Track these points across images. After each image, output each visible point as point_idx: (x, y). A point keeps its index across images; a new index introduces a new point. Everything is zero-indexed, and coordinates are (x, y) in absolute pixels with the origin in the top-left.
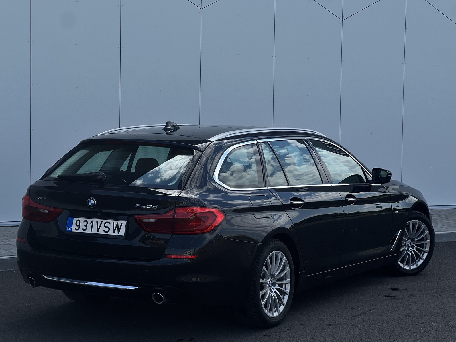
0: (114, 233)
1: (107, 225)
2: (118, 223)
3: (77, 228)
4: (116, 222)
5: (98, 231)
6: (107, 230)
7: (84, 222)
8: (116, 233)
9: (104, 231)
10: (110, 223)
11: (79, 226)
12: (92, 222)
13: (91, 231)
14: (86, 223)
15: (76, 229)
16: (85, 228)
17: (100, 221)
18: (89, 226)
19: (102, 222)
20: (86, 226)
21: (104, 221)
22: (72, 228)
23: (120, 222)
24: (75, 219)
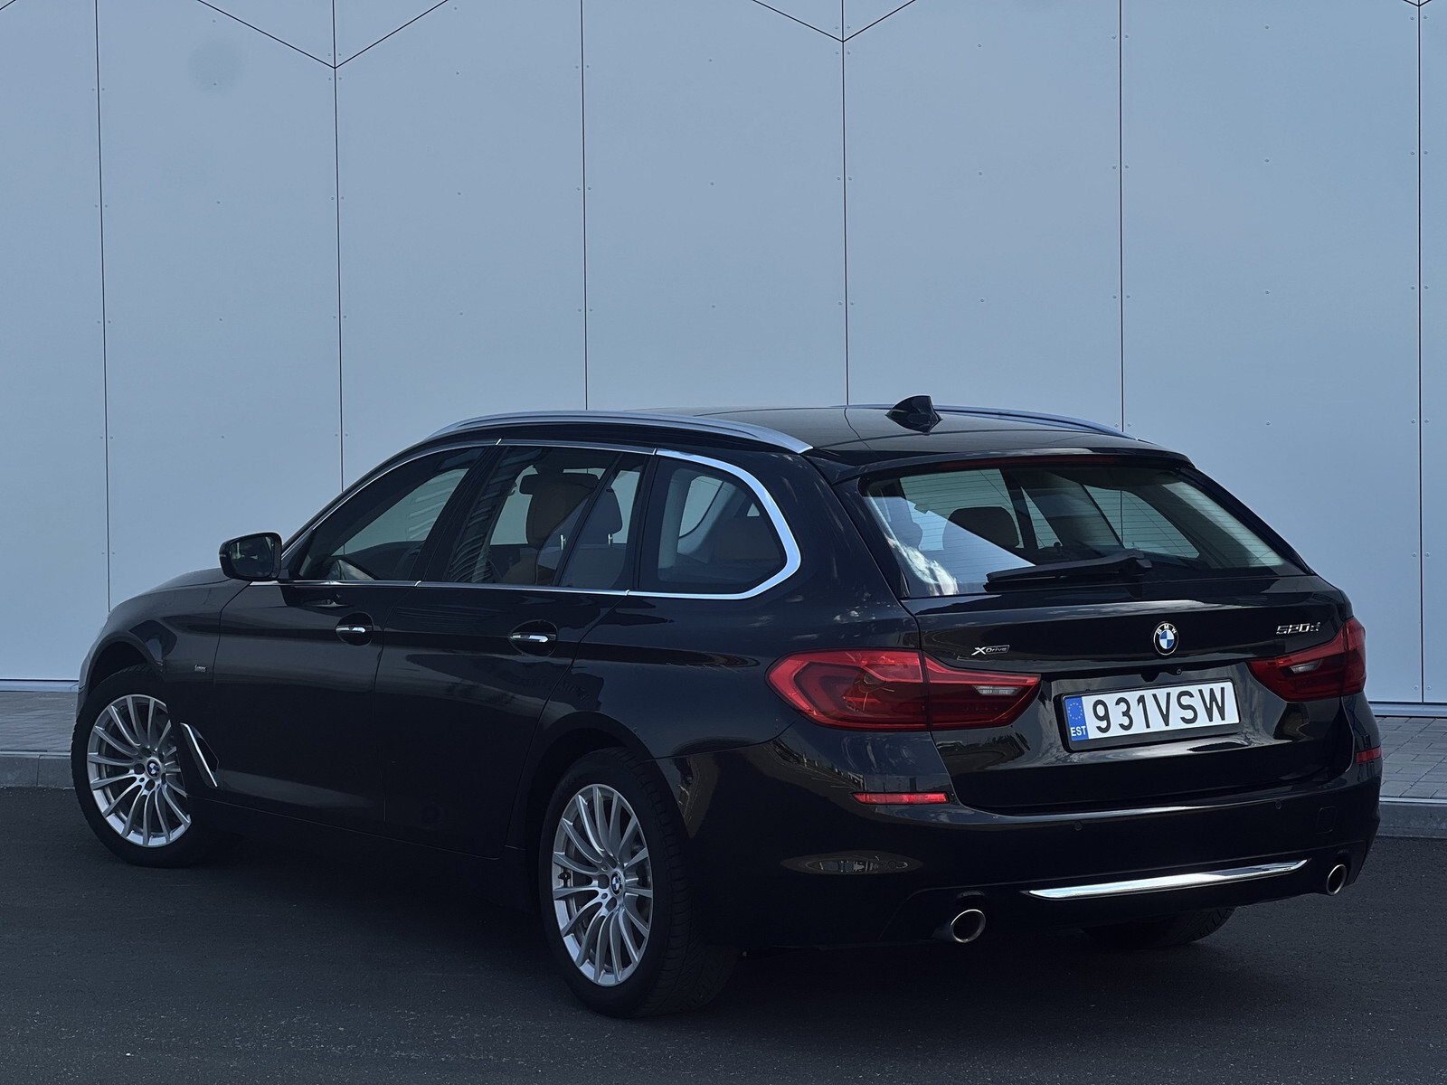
0: (1211, 720)
1: (1185, 700)
2: (1212, 690)
3: (1104, 724)
4: (1206, 688)
5: (1167, 724)
6: (1189, 714)
7: (1118, 703)
8: (1217, 721)
9: (1183, 719)
10: (1192, 696)
11: (1106, 717)
12: (1141, 700)
13: (1148, 726)
14: (1123, 707)
15: (1099, 728)
16: (1126, 722)
17: (1161, 693)
18: (1136, 711)
19: (1168, 694)
20: (1126, 714)
21: (1175, 691)
22: (1086, 729)
23: (1217, 687)
24: (1088, 702)
